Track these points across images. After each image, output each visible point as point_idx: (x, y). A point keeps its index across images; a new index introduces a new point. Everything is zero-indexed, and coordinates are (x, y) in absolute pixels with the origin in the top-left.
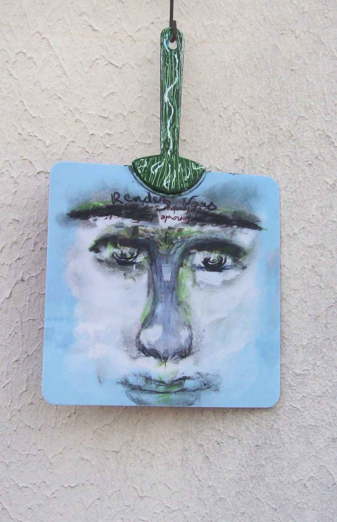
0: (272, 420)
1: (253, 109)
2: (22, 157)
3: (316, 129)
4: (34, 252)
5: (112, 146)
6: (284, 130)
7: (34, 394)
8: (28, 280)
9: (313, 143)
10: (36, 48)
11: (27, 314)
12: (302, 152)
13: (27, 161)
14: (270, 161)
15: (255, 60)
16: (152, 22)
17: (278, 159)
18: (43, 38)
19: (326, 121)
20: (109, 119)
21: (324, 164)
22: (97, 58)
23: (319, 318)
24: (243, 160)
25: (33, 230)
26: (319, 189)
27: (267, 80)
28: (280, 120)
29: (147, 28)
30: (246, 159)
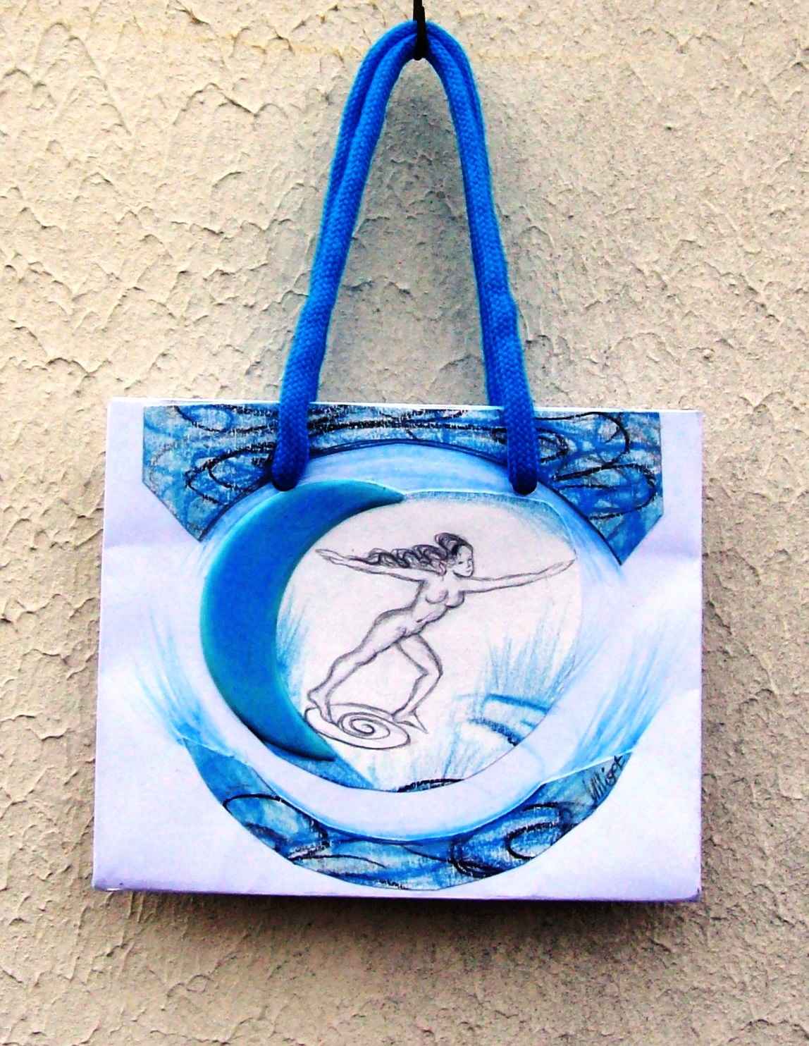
0: (603, 975)
1: (573, 220)
2: (13, 321)
3: (722, 272)
4: (34, 554)
5: (229, 302)
6: (647, 274)
7: (26, 899)
8: (19, 619)
9: (715, 304)
10: (53, 62)
11: (13, 703)
12: (688, 327)
13: (24, 333)
14: (610, 348)
15: (580, 103)
16: (332, 5)
17: (629, 342)
18: (72, 38)
19: (747, 253)
20: (224, 236)
21: (739, 358)
22: (200, 89)
23: (722, 729)
24: (546, 342)
25: (33, 500)
26: (727, 416)
27: (608, 151)
28: (636, 248)
29: (323, 20)
30: (554, 340)
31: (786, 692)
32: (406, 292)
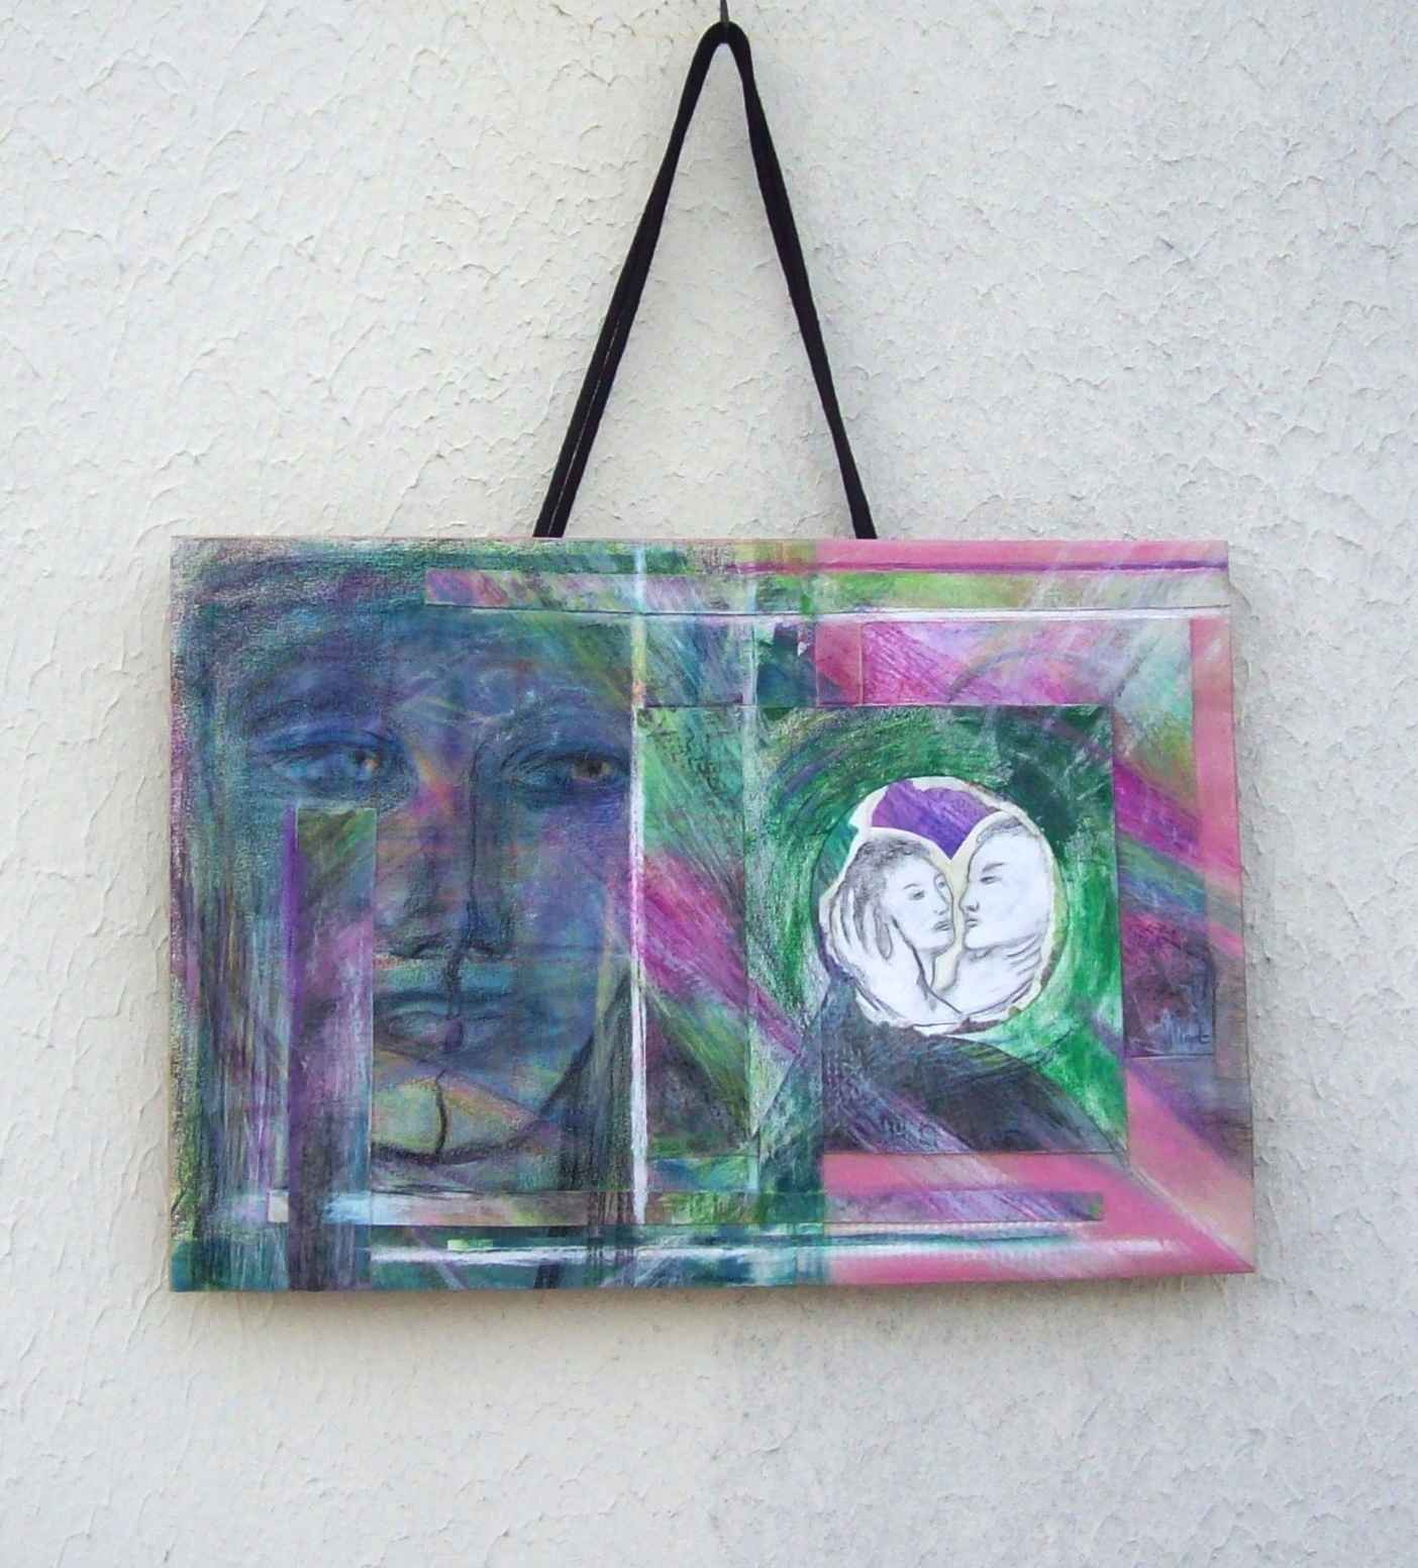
1: (847, 160)
2: (435, 238)
3: (957, 197)
4: (459, 407)
6: (902, 199)
8: (450, 454)
9: (952, 221)
10: (454, 44)
12: (932, 237)
13: (443, 246)
14: (876, 253)
19: (975, 183)
20: (590, 173)
21: (970, 259)
22: (567, 64)
25: (456, 368)
29: (657, 12)
30: (835, 247)
31: (1010, 498)
32: (726, 214)
